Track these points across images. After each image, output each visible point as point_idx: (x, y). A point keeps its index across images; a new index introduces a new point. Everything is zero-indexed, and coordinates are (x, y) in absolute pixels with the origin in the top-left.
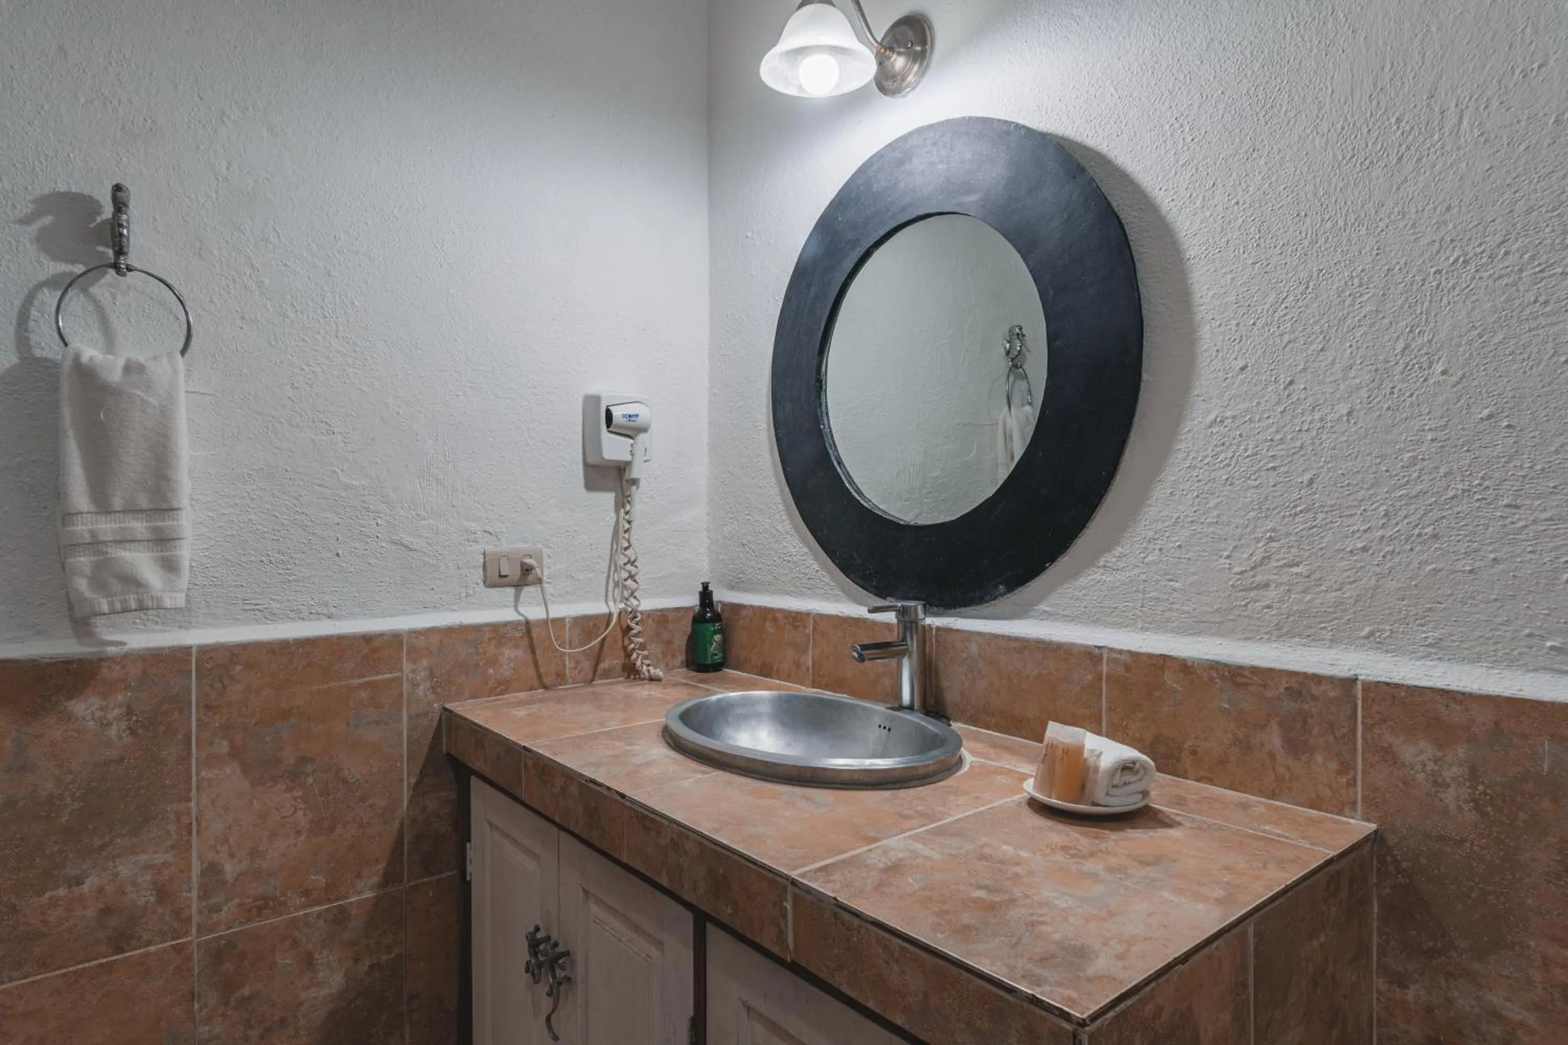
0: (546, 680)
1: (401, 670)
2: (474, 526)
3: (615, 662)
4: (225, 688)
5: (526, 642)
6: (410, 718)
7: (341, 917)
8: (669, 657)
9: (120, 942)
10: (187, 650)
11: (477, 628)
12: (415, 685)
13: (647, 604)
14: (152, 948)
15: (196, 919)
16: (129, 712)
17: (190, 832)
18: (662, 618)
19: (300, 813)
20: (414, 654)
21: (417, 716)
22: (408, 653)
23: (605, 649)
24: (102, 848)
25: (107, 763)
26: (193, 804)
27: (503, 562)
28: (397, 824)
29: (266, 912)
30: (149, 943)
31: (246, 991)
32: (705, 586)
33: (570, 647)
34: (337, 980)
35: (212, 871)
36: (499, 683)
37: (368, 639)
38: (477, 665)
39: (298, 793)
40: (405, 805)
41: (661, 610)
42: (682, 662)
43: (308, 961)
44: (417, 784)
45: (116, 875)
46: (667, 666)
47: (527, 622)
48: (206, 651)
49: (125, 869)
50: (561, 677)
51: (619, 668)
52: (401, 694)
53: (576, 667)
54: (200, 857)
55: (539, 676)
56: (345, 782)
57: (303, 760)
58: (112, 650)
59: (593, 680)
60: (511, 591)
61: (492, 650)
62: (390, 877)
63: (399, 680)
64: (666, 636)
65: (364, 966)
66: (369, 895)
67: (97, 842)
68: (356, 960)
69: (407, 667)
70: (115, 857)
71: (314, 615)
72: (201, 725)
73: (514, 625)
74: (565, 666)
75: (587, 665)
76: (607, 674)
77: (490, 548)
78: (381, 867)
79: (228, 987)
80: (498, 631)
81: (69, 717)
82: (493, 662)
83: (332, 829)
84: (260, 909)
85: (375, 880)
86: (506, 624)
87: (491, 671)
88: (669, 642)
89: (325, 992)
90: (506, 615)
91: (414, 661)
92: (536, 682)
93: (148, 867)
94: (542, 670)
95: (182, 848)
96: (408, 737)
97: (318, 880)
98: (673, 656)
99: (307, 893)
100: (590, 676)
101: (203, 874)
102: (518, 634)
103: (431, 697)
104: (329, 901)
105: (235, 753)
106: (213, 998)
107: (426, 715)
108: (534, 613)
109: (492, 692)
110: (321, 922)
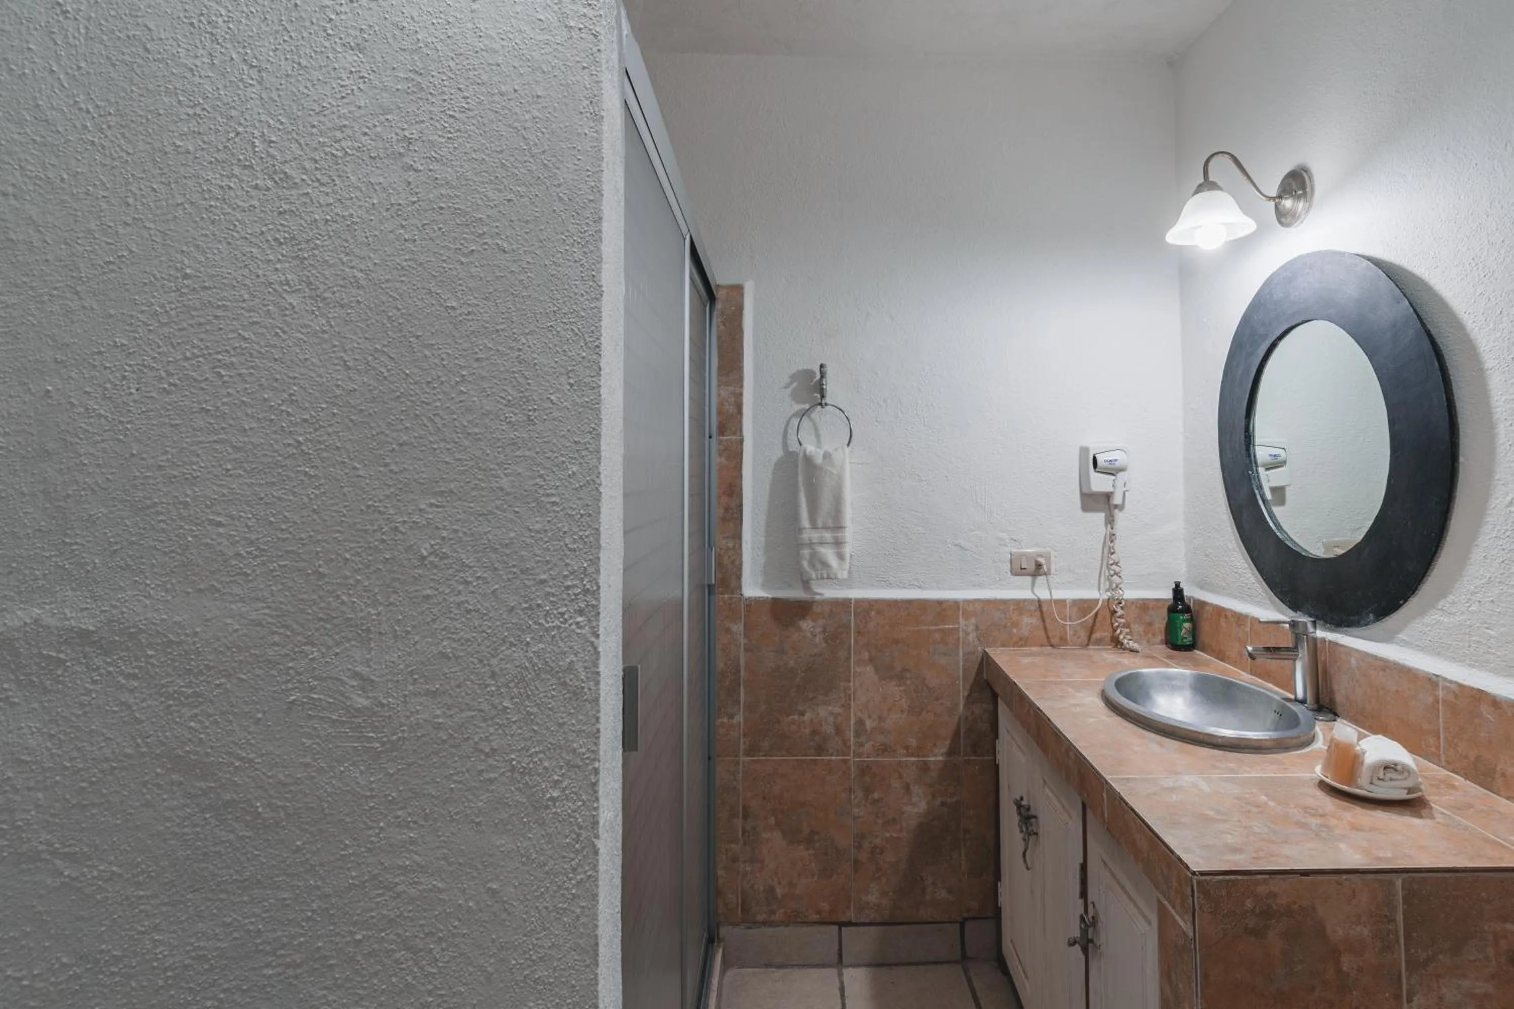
0: (1053, 641)
1: (958, 623)
2: (1004, 535)
3: (1107, 634)
4: (866, 623)
5: (1038, 614)
6: (964, 655)
7: (925, 768)
8: (1150, 635)
9: (820, 750)
10: (849, 601)
11: (1005, 602)
12: (967, 634)
13: (1129, 594)
14: (833, 758)
15: (853, 748)
16: (824, 631)
17: (850, 700)
18: (1144, 606)
19: (904, 700)
20: (967, 615)
21: (969, 653)
22: (963, 613)
23: (1098, 624)
24: (812, 699)
25: (815, 655)
26: (851, 684)
27: (1024, 558)
28: (957, 718)
29: (886, 753)
30: (831, 755)
31: (876, 796)
32: (1177, 585)
33: (1070, 621)
34: (923, 806)
35: (860, 723)
36: (1021, 639)
37: (940, 603)
38: (1005, 626)
39: (902, 688)
40: (961, 707)
41: (1143, 600)
42: (1162, 640)
43: (907, 788)
44: (969, 695)
45: (818, 714)
46: (1148, 641)
47: (1039, 601)
48: (859, 602)
49: (823, 712)
50: (1063, 641)
51: (1108, 639)
52: (959, 638)
53: (1074, 635)
54: (855, 715)
55: (1048, 637)
56: (927, 686)
57: (905, 670)
58: (818, 597)
59: (1088, 645)
60: (1029, 579)
61: (1015, 617)
62: (952, 751)
63: (957, 629)
64: (1147, 619)
65: (939, 801)
66: (940, 758)
67: (811, 696)
68: (934, 796)
69: (962, 621)
70: (818, 705)
71: (911, 586)
72: (856, 641)
73: (1031, 601)
74: (1066, 633)
75: (1083, 635)
76: (1099, 642)
77: (1014, 550)
78: (948, 742)
79: (868, 791)
80: (1019, 605)
81: (800, 629)
82: (1016, 625)
83: (920, 714)
84: (884, 751)
85: (944, 750)
86: (1025, 601)
87: (1015, 631)
88: (1150, 624)
89: (916, 810)
90: (1026, 594)
91: (966, 619)
92: (1045, 641)
93: (831, 713)
94: (1050, 634)
95: (847, 707)
96: (964, 666)
97: (913, 742)
98: (1154, 635)
99: (907, 748)
100: (1086, 641)
101: (856, 724)
102: (1033, 608)
103: (977, 643)
104: (918, 756)
105: (871, 660)
106: (860, 794)
107: (974, 653)
108: (1044, 595)
109: (1015, 644)
110: (914, 768)
